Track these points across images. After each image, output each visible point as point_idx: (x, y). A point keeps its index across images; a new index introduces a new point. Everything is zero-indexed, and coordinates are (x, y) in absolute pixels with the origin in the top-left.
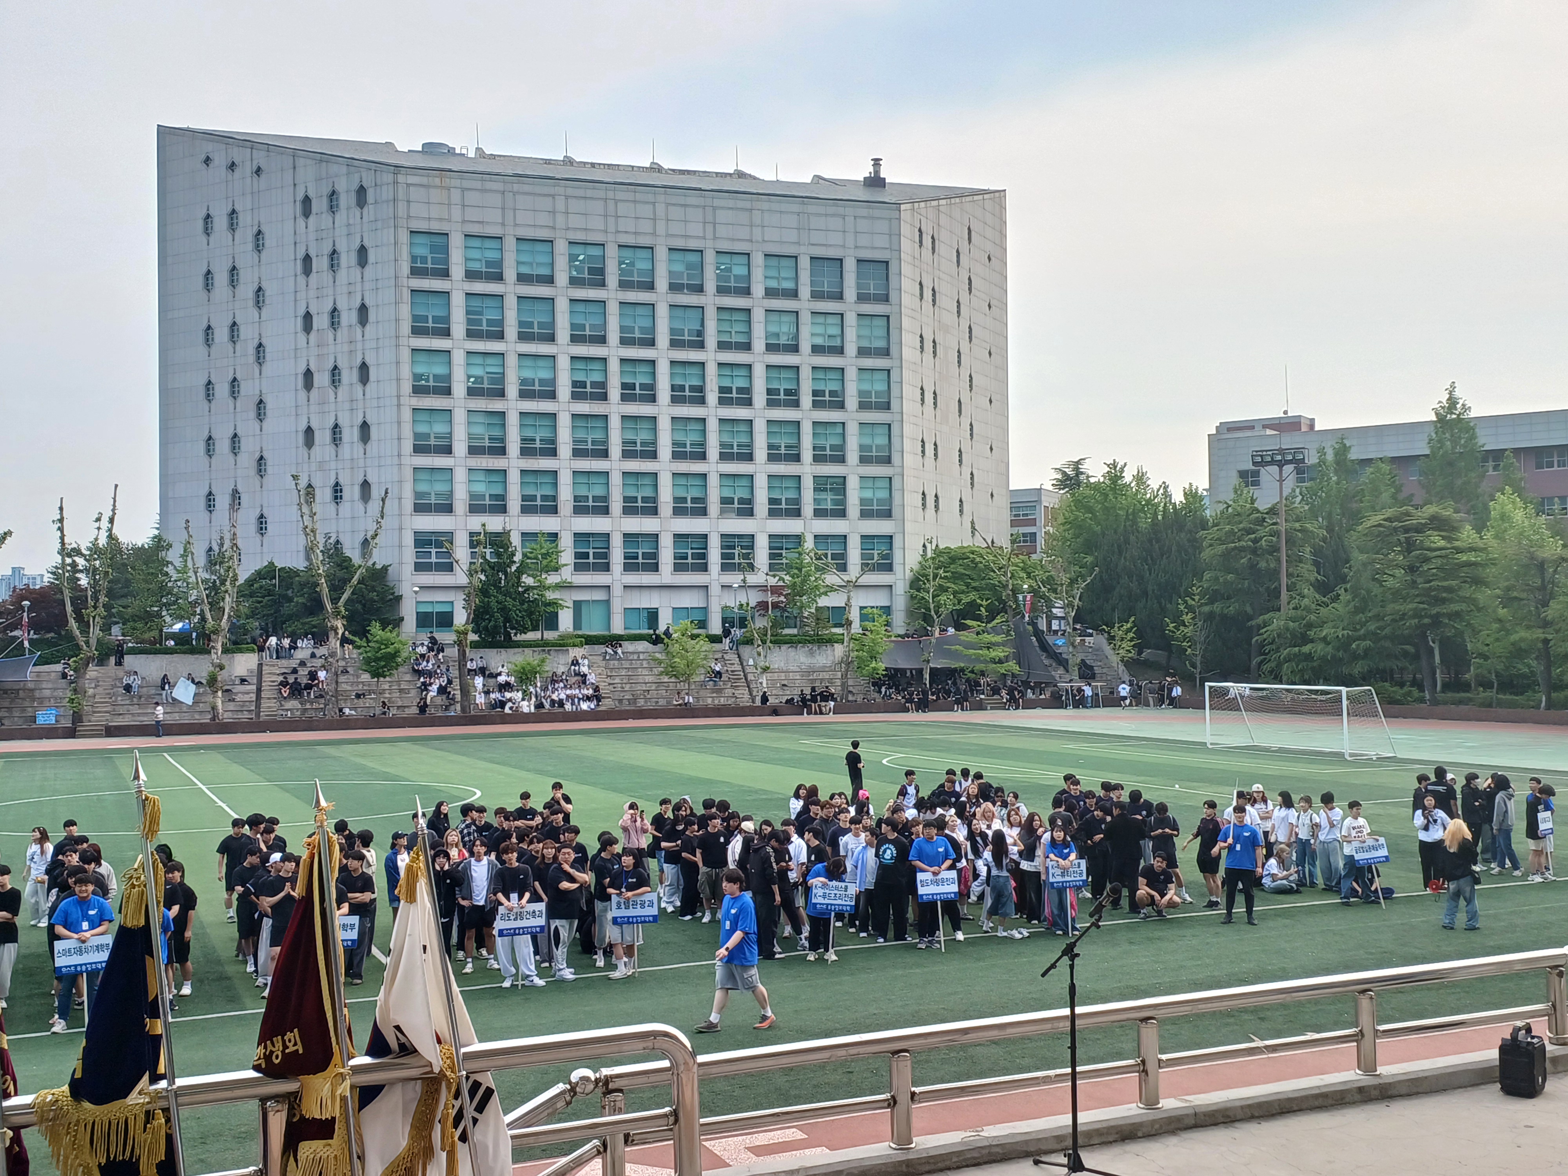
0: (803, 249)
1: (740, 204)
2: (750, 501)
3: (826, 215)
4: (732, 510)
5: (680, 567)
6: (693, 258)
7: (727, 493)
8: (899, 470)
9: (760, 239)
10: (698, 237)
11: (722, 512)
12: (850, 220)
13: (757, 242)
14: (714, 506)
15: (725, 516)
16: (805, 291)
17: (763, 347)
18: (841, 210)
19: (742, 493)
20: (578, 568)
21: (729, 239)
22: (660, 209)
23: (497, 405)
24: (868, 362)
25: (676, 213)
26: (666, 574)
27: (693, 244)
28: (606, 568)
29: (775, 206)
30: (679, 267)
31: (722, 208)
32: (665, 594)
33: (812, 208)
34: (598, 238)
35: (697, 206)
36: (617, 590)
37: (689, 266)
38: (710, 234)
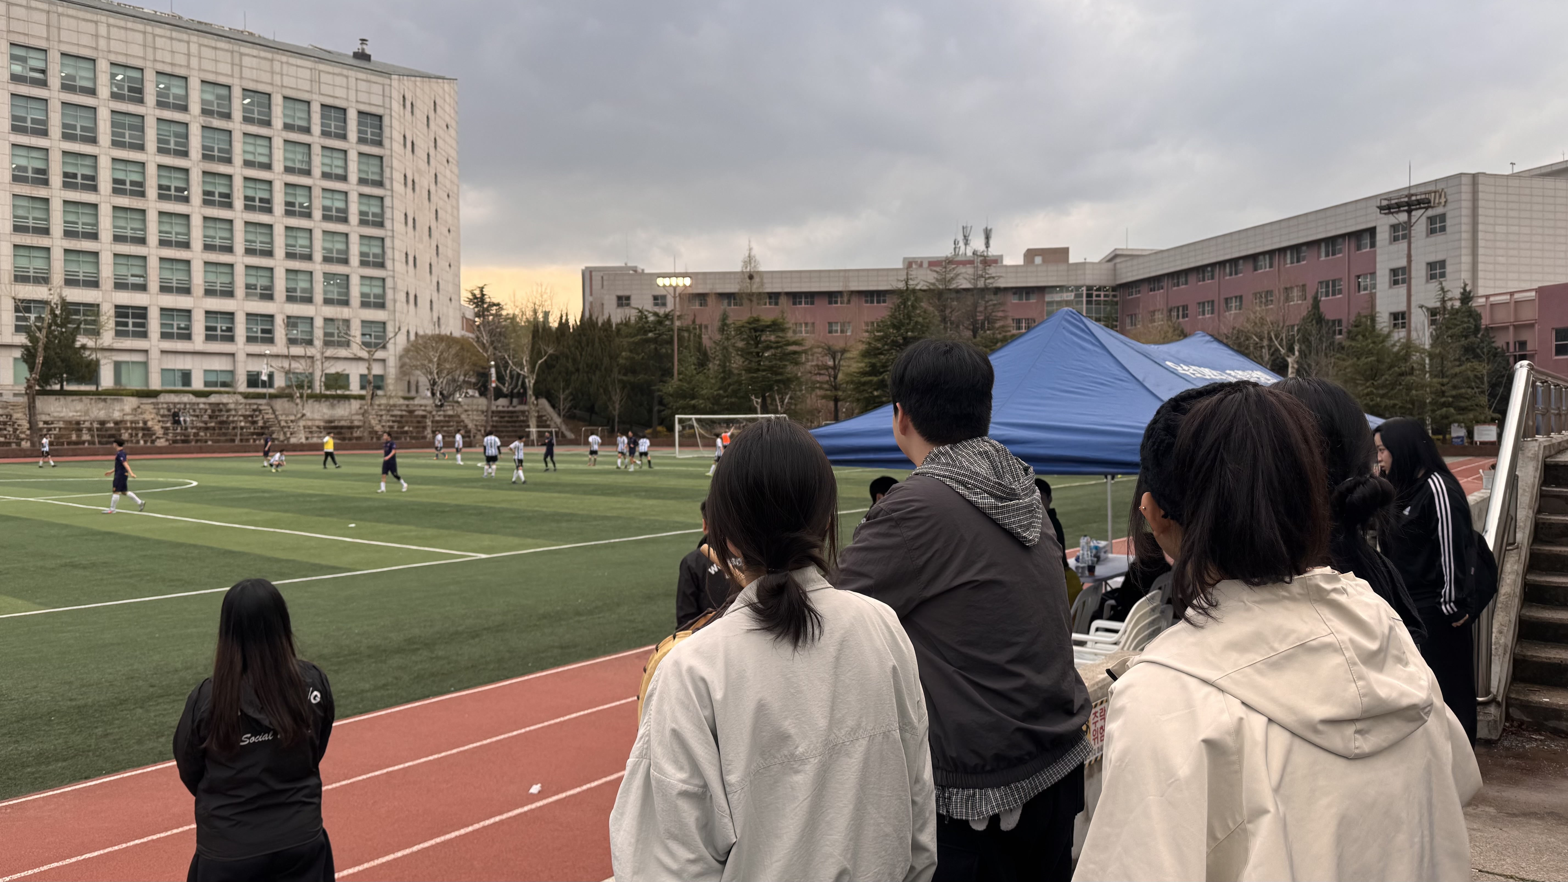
0: (315, 97)
1: (263, 54)
2: (270, 288)
3: (334, 74)
4: (255, 295)
5: (210, 338)
6: (224, 92)
7: (252, 281)
8: (391, 273)
9: (279, 84)
10: (227, 75)
11: (247, 295)
12: (352, 81)
13: (277, 86)
14: (240, 291)
15: (249, 298)
16: (316, 129)
17: (282, 169)
18: (345, 72)
19: (263, 282)
20: (118, 334)
21: (253, 80)
22: (194, 48)
23: (41, 192)
24: (367, 190)
25: (207, 53)
26: (198, 342)
27: (222, 80)
28: (144, 335)
29: (293, 60)
30: (209, 97)
31: (248, 55)
32: (197, 359)
33: (322, 67)
34: (138, 63)
35: (227, 51)
36: (154, 354)
37: (219, 97)
38: (236, 74)
